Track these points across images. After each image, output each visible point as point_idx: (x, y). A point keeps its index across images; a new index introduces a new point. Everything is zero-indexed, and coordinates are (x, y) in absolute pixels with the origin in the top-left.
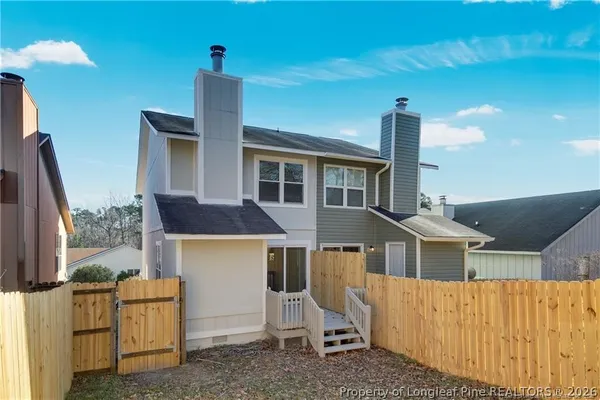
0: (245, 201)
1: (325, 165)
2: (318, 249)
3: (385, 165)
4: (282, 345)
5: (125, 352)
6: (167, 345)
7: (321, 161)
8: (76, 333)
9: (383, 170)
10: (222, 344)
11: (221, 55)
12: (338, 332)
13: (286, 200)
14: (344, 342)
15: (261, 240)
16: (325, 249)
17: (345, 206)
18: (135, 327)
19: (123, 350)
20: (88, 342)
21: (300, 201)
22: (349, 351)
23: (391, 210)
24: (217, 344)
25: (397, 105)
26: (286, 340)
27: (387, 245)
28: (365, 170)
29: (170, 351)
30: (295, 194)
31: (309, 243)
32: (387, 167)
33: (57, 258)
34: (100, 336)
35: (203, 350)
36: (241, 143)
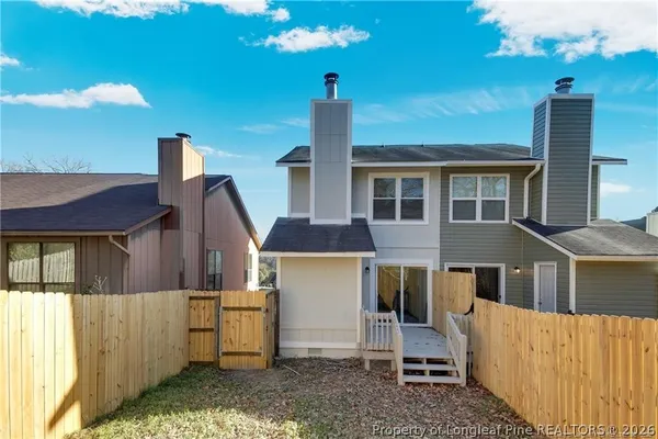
0: (354, 220)
1: (451, 176)
2: (442, 269)
3: (533, 167)
4: (367, 366)
5: (225, 350)
6: (257, 350)
7: (446, 172)
8: (191, 330)
9: (532, 173)
10: (317, 356)
11: (333, 82)
12: (430, 361)
13: (403, 217)
14: (433, 373)
15: (356, 258)
16: (452, 270)
17: (479, 219)
18: (232, 330)
19: (224, 348)
20: (199, 339)
21: (420, 217)
22: (436, 384)
23: (544, 222)
24: (313, 355)
25: (557, 89)
26: (371, 361)
27: (536, 266)
28: (508, 176)
29: (259, 354)
30: (413, 210)
31: (430, 263)
32: (538, 168)
33: (246, 272)
34: (208, 334)
35: (299, 359)
36: (350, 162)
